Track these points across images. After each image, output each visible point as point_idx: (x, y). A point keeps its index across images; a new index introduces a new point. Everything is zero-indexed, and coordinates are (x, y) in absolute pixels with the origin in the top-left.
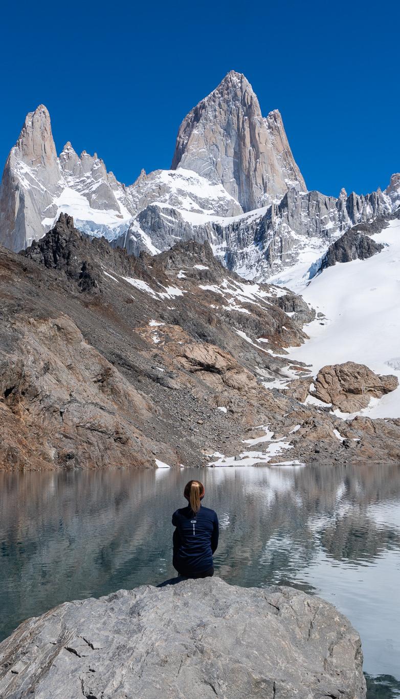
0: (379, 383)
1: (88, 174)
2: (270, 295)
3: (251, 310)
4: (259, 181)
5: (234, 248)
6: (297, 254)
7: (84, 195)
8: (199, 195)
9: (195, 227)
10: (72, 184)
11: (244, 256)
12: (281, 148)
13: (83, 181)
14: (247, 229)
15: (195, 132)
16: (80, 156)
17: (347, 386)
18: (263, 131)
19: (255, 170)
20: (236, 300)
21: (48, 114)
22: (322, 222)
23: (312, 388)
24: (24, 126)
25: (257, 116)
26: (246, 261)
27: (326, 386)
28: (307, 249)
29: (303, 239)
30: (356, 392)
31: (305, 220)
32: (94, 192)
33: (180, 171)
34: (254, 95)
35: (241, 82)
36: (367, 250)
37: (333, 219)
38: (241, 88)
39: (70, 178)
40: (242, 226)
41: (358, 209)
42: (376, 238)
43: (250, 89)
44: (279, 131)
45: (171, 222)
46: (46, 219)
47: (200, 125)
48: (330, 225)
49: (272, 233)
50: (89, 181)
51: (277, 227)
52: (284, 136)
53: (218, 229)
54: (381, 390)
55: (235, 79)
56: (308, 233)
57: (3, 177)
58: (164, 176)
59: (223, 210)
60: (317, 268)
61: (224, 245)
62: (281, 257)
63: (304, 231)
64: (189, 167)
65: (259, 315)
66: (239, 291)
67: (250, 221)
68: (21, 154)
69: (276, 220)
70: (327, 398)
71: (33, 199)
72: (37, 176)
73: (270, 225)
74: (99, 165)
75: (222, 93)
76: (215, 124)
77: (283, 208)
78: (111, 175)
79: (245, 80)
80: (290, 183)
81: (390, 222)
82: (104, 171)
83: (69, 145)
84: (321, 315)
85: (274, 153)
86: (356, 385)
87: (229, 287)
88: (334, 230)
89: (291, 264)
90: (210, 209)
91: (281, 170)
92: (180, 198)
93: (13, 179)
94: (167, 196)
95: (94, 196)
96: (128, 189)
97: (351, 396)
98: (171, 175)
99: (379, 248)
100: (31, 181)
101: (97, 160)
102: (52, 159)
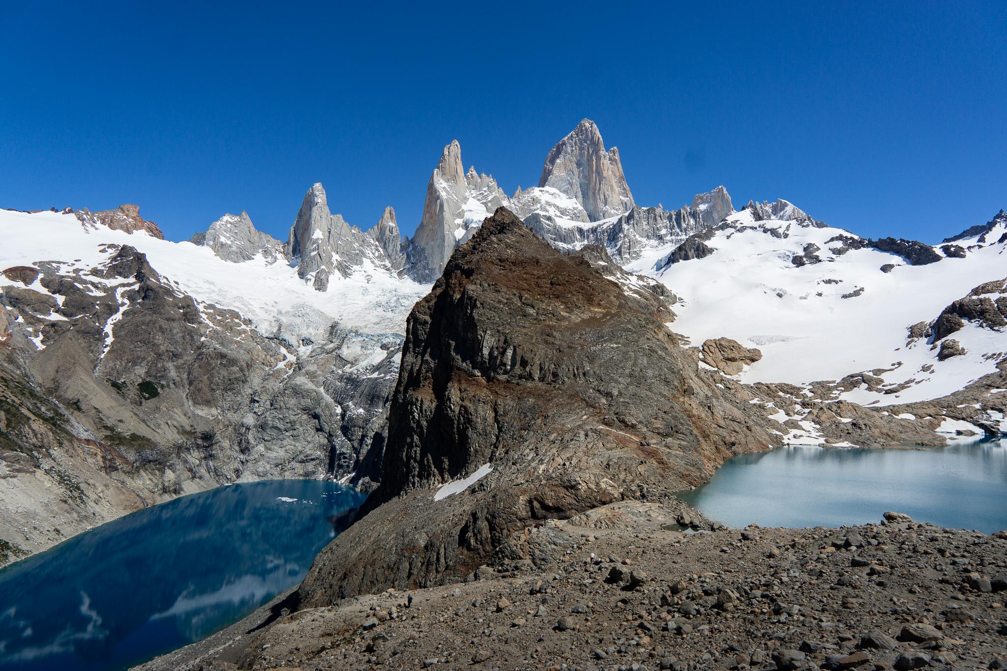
0: (749, 355)
1: (485, 189)
2: (645, 284)
3: (640, 295)
4: (602, 197)
6: (641, 251)
7: (483, 203)
8: (560, 206)
9: (565, 229)
10: (474, 195)
12: (617, 174)
13: (482, 194)
14: (603, 232)
15: (558, 161)
16: (480, 177)
17: (726, 356)
18: (605, 162)
19: (599, 190)
20: (628, 287)
21: (459, 146)
22: (658, 229)
23: (701, 356)
24: (443, 154)
25: (603, 152)
27: (711, 355)
28: (647, 248)
29: (644, 240)
30: (733, 360)
31: (646, 227)
32: (490, 201)
33: (547, 188)
34: (600, 136)
35: (591, 127)
36: (702, 252)
37: (666, 227)
38: (591, 131)
39: (473, 192)
40: (599, 230)
41: (684, 221)
42: (709, 243)
43: (598, 132)
44: (616, 162)
45: (549, 225)
46: (458, 219)
47: (561, 156)
49: (622, 236)
50: (486, 194)
51: (626, 232)
52: (620, 165)
53: (580, 231)
54: (749, 359)
55: (587, 125)
56: (648, 237)
57: (429, 189)
58: (536, 192)
59: (575, 217)
60: (663, 264)
62: (629, 253)
63: (645, 235)
64: (553, 186)
65: (647, 299)
66: (628, 281)
67: (605, 226)
68: (441, 173)
69: (625, 226)
70: (713, 363)
71: (449, 205)
72: (451, 189)
73: (621, 230)
74: (493, 184)
75: (577, 134)
76: (572, 156)
77: (630, 219)
78: (501, 190)
79: (595, 126)
80: (623, 199)
81: (716, 232)
82: (496, 187)
83: (472, 168)
84: (680, 299)
85: (613, 177)
86: (733, 355)
87: (622, 278)
88: (666, 235)
89: (637, 258)
90: (567, 215)
91: (617, 189)
92: (548, 207)
93: (436, 191)
94: (539, 206)
95: (489, 204)
96: (511, 200)
97: (729, 363)
98: (541, 191)
99: (711, 251)
100: (448, 192)
101: (492, 179)
102: (461, 178)
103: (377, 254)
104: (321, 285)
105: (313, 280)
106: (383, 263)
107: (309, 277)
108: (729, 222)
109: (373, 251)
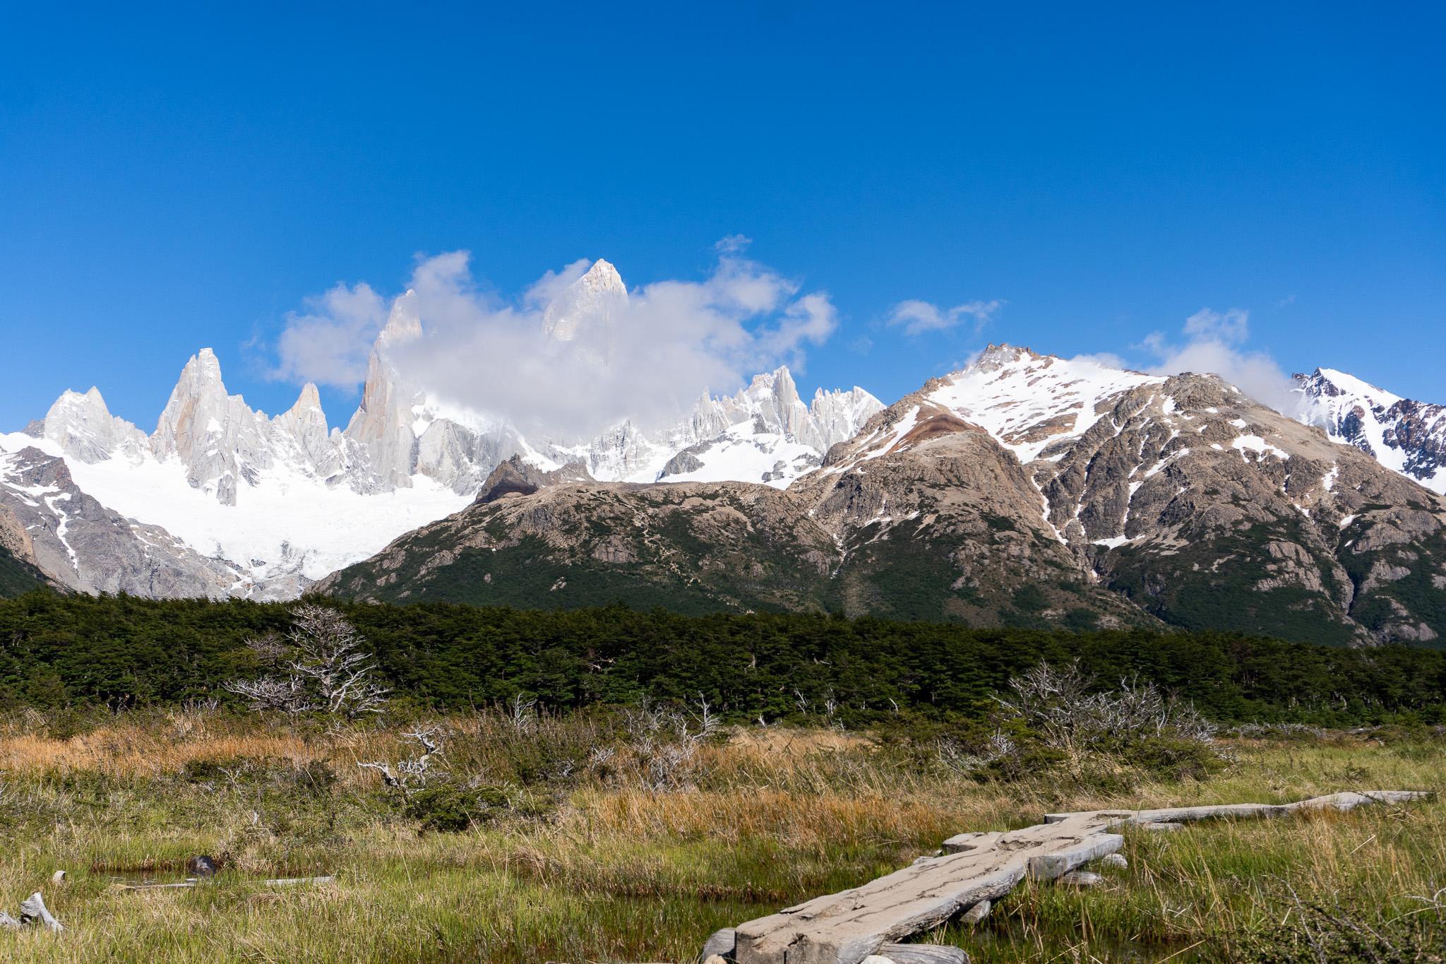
5: (598, 452)
11: (605, 458)
26: (607, 463)
29: (654, 447)
36: (693, 466)
38: (610, 280)
42: (700, 457)
43: (619, 282)
48: (677, 438)
49: (630, 440)
51: (634, 436)
55: (604, 267)
61: (589, 446)
75: (591, 281)
79: (613, 269)
81: (714, 445)
99: (702, 464)
103: (292, 453)
104: (227, 495)
105: (215, 490)
106: (302, 466)
107: (207, 485)
108: (727, 434)
109: (287, 449)
